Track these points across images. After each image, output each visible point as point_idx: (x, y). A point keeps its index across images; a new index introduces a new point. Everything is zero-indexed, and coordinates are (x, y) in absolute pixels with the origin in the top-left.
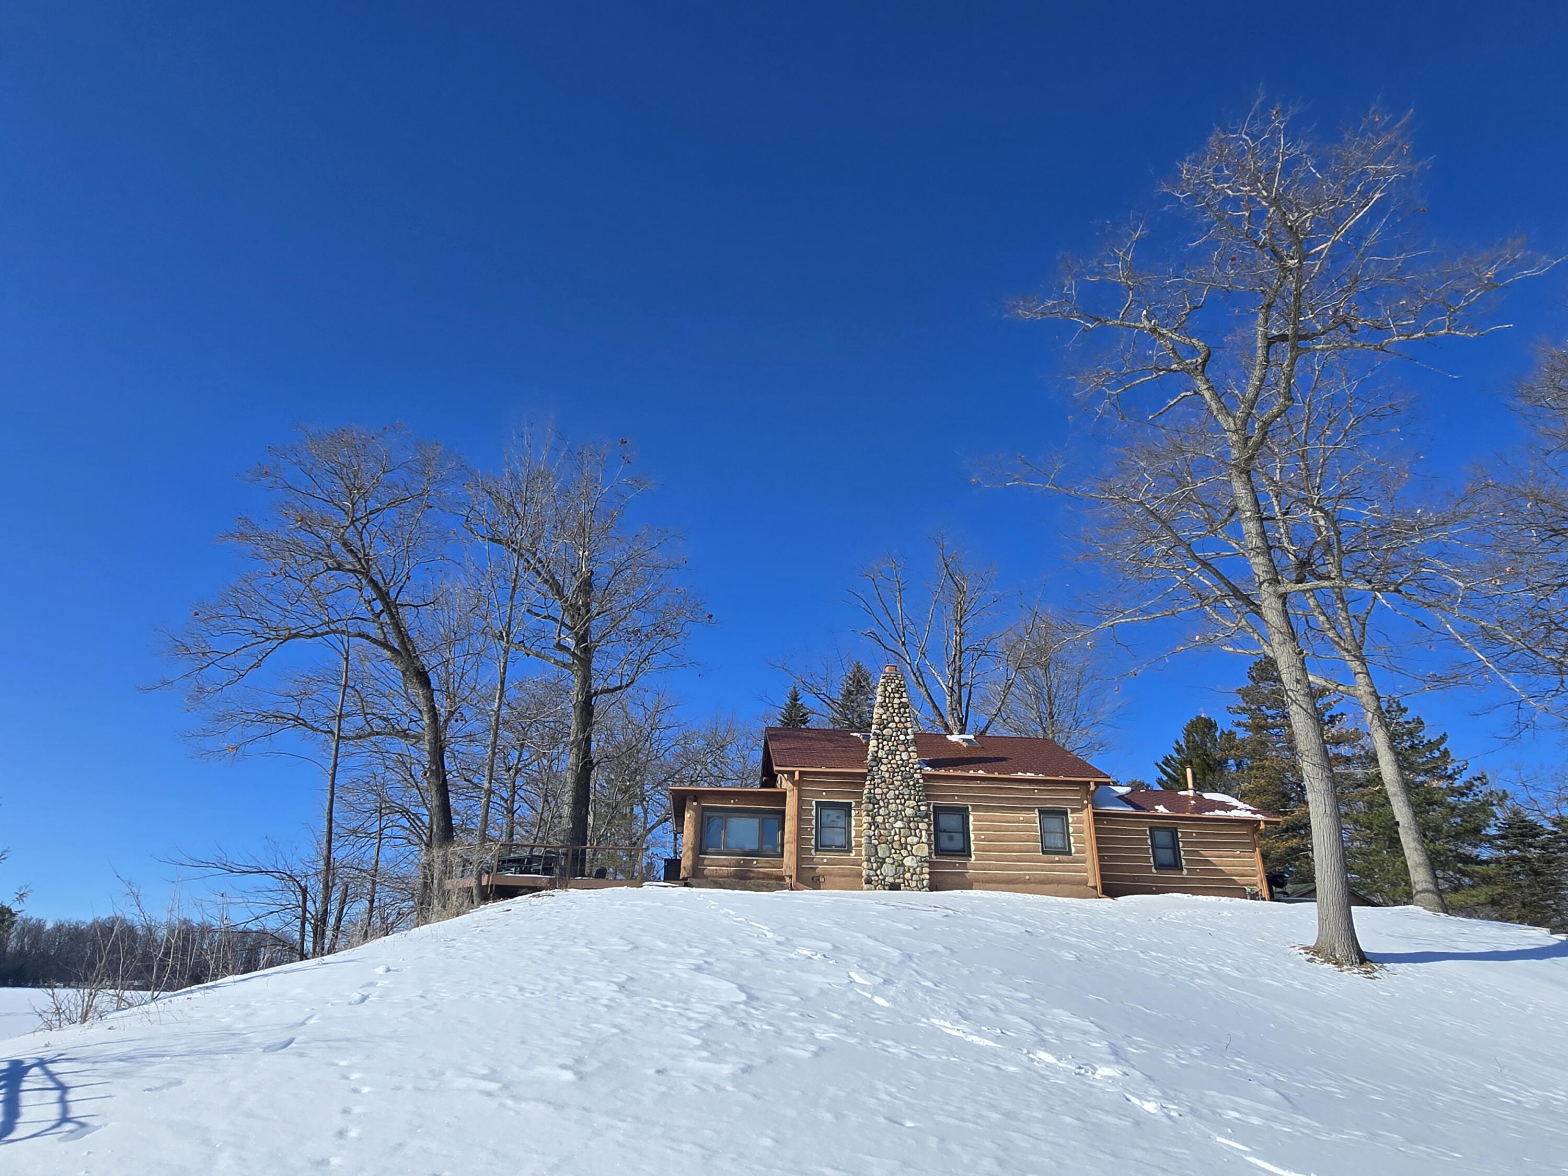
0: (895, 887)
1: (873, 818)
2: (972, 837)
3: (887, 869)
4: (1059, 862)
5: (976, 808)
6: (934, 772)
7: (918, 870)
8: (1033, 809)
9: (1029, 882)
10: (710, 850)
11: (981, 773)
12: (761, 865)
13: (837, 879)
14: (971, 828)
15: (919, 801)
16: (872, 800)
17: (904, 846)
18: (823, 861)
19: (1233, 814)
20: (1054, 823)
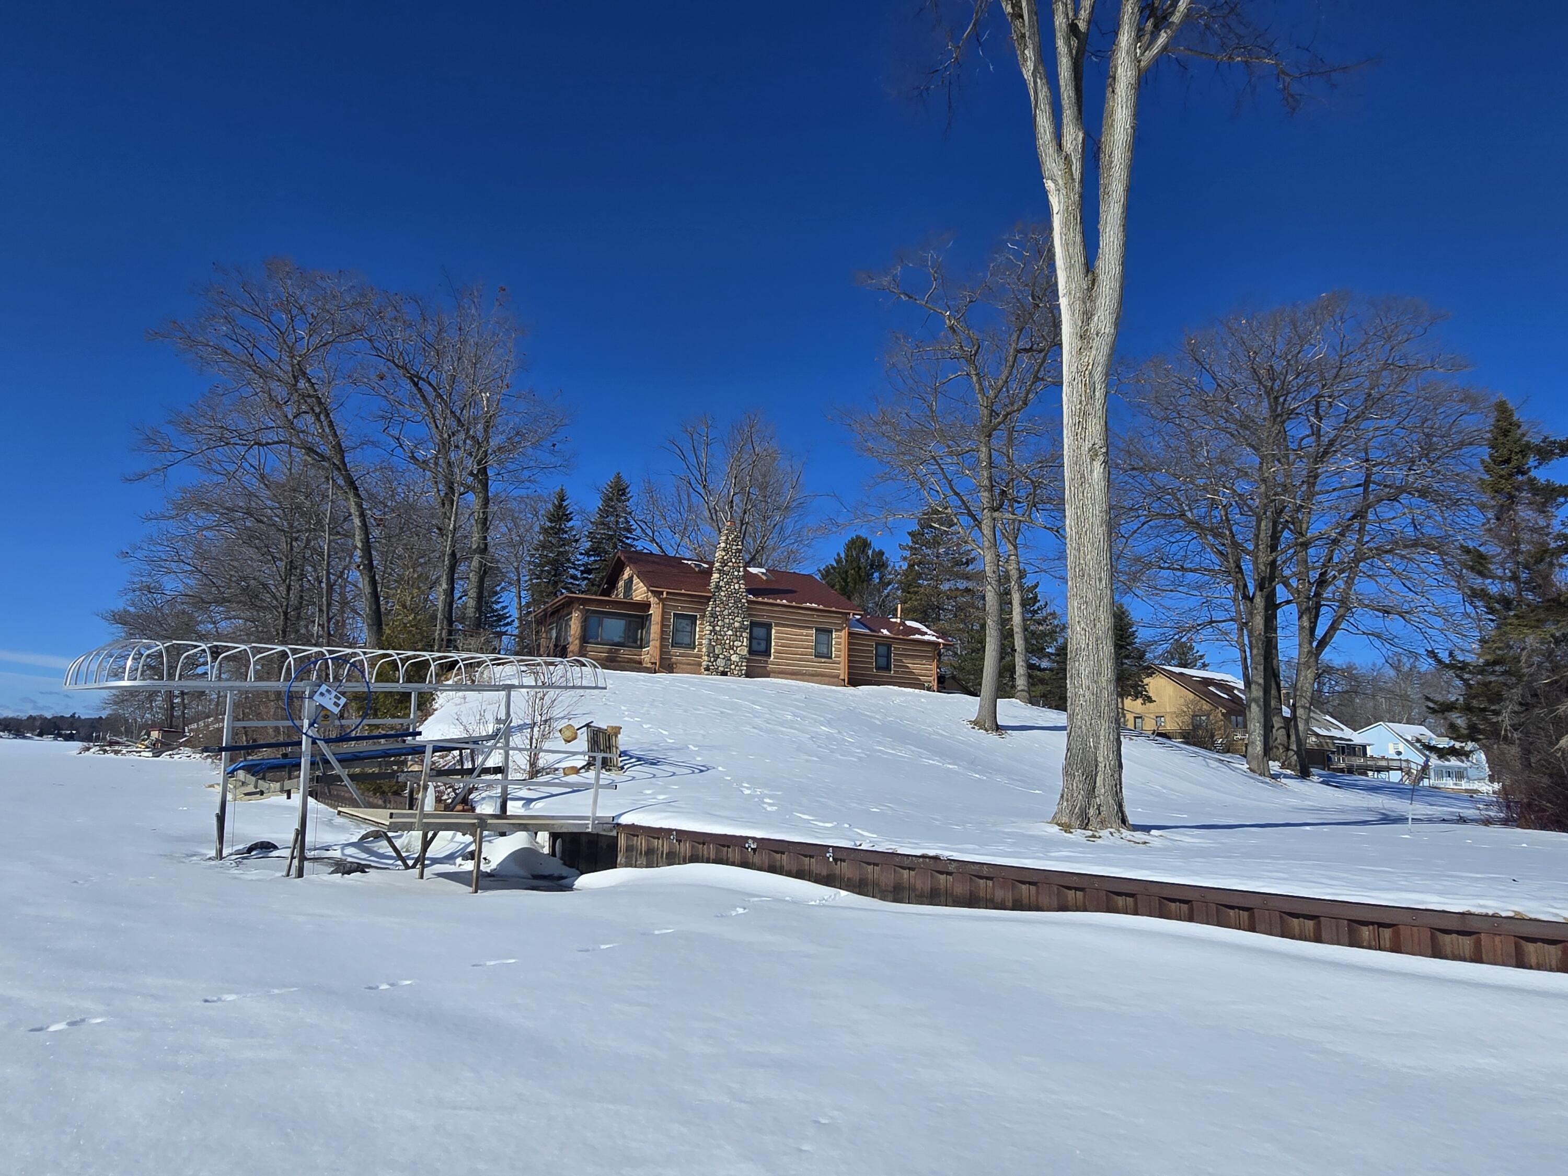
0: (724, 674)
1: (714, 627)
2: (773, 644)
3: (720, 662)
4: (824, 663)
5: (777, 625)
6: (755, 599)
7: (739, 664)
8: (812, 628)
9: (804, 674)
10: (591, 640)
11: (784, 602)
12: (626, 654)
13: (685, 666)
14: (773, 637)
15: (744, 618)
16: (713, 615)
17: (732, 647)
18: (676, 655)
19: (926, 638)
20: (823, 637)
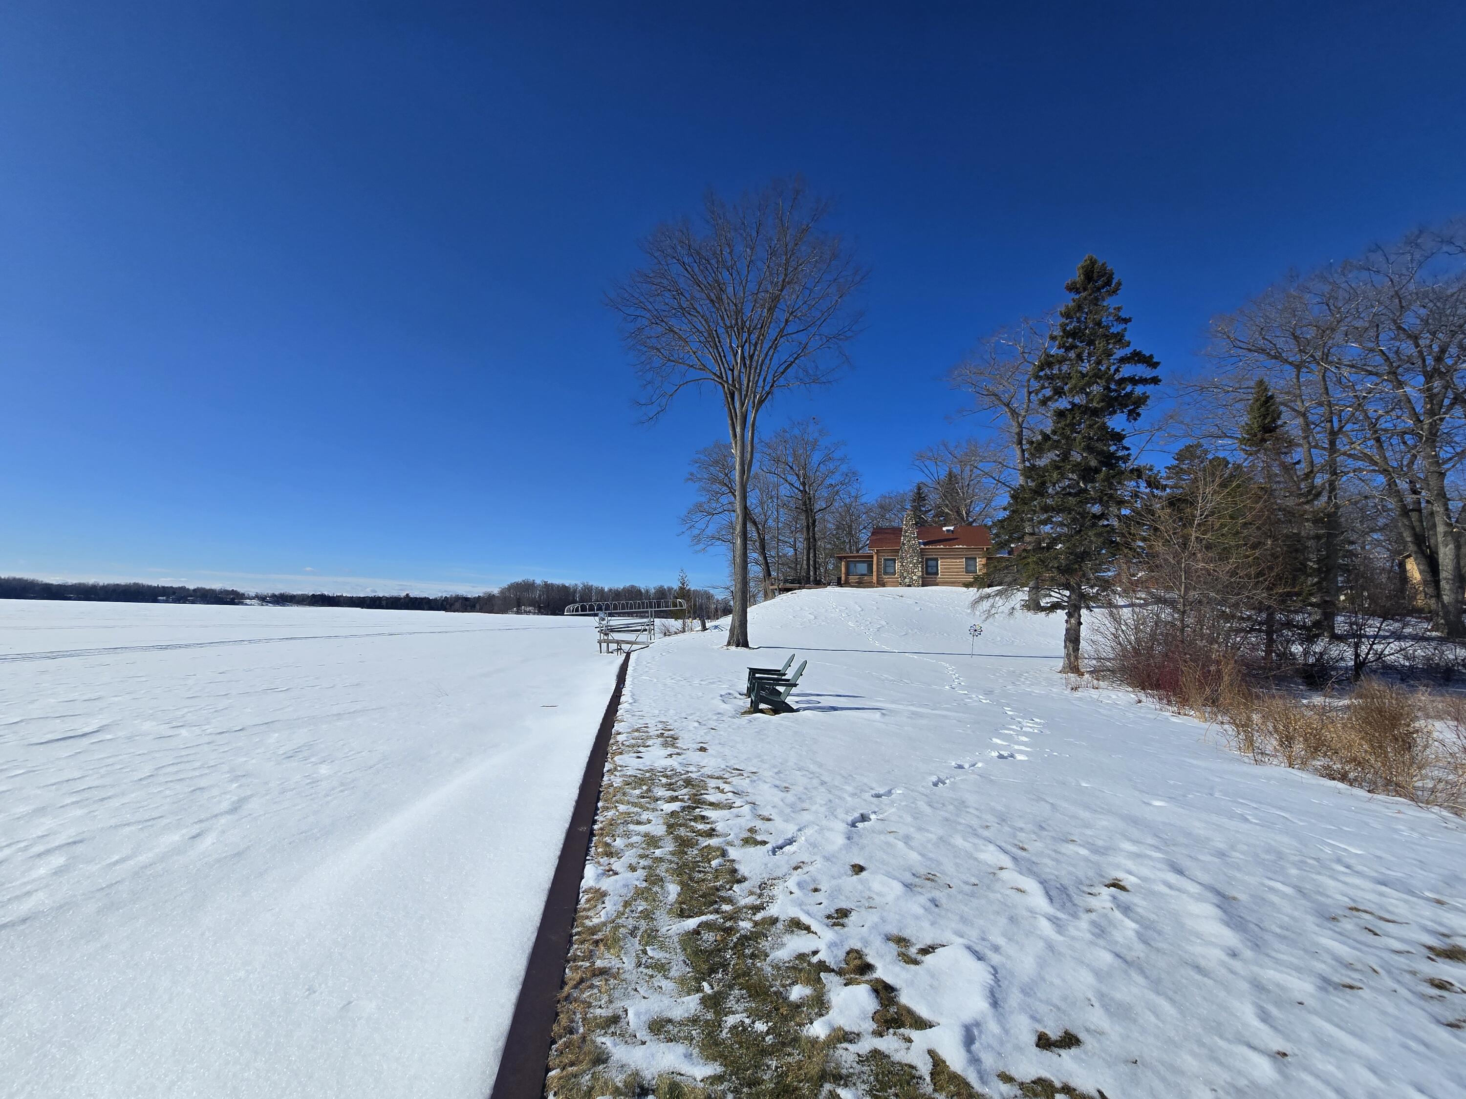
0: (909, 586)
1: (903, 563)
2: (939, 568)
3: (907, 580)
4: (972, 576)
5: (941, 558)
6: (924, 547)
7: (918, 580)
8: (963, 558)
9: (958, 583)
10: (850, 574)
11: (942, 546)
12: (866, 580)
13: (890, 584)
14: (939, 565)
15: (919, 557)
16: (902, 558)
17: (913, 573)
18: (886, 578)
20: (971, 562)
